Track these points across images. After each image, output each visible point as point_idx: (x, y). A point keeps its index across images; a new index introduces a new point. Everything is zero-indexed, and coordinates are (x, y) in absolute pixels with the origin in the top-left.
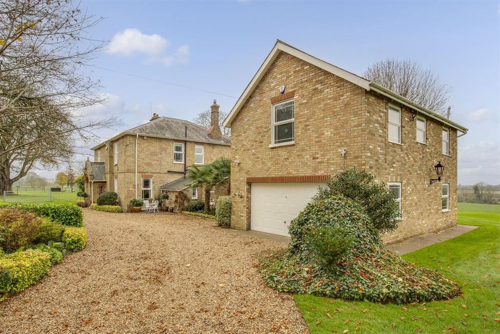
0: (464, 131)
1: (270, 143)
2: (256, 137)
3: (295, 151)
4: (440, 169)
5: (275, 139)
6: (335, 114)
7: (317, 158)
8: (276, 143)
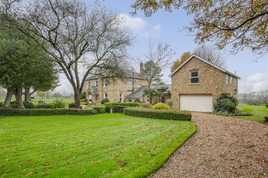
0: (240, 78)
1: (189, 83)
2: (183, 81)
3: (199, 86)
4: (236, 91)
5: (191, 82)
6: (214, 77)
7: (208, 89)
8: (191, 83)
